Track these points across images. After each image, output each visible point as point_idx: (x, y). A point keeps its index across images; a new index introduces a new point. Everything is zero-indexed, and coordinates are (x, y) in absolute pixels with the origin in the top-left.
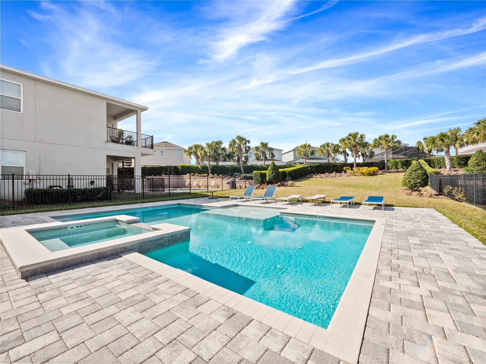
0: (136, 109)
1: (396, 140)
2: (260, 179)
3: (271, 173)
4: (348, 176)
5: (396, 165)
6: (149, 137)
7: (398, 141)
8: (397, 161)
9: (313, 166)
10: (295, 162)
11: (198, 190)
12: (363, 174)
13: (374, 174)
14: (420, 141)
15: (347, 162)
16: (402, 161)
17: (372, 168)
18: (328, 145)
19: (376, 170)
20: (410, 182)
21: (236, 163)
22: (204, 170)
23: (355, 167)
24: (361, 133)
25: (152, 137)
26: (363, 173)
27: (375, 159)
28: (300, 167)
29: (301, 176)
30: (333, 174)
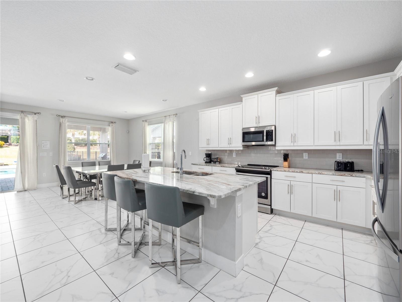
5: (17, 140)
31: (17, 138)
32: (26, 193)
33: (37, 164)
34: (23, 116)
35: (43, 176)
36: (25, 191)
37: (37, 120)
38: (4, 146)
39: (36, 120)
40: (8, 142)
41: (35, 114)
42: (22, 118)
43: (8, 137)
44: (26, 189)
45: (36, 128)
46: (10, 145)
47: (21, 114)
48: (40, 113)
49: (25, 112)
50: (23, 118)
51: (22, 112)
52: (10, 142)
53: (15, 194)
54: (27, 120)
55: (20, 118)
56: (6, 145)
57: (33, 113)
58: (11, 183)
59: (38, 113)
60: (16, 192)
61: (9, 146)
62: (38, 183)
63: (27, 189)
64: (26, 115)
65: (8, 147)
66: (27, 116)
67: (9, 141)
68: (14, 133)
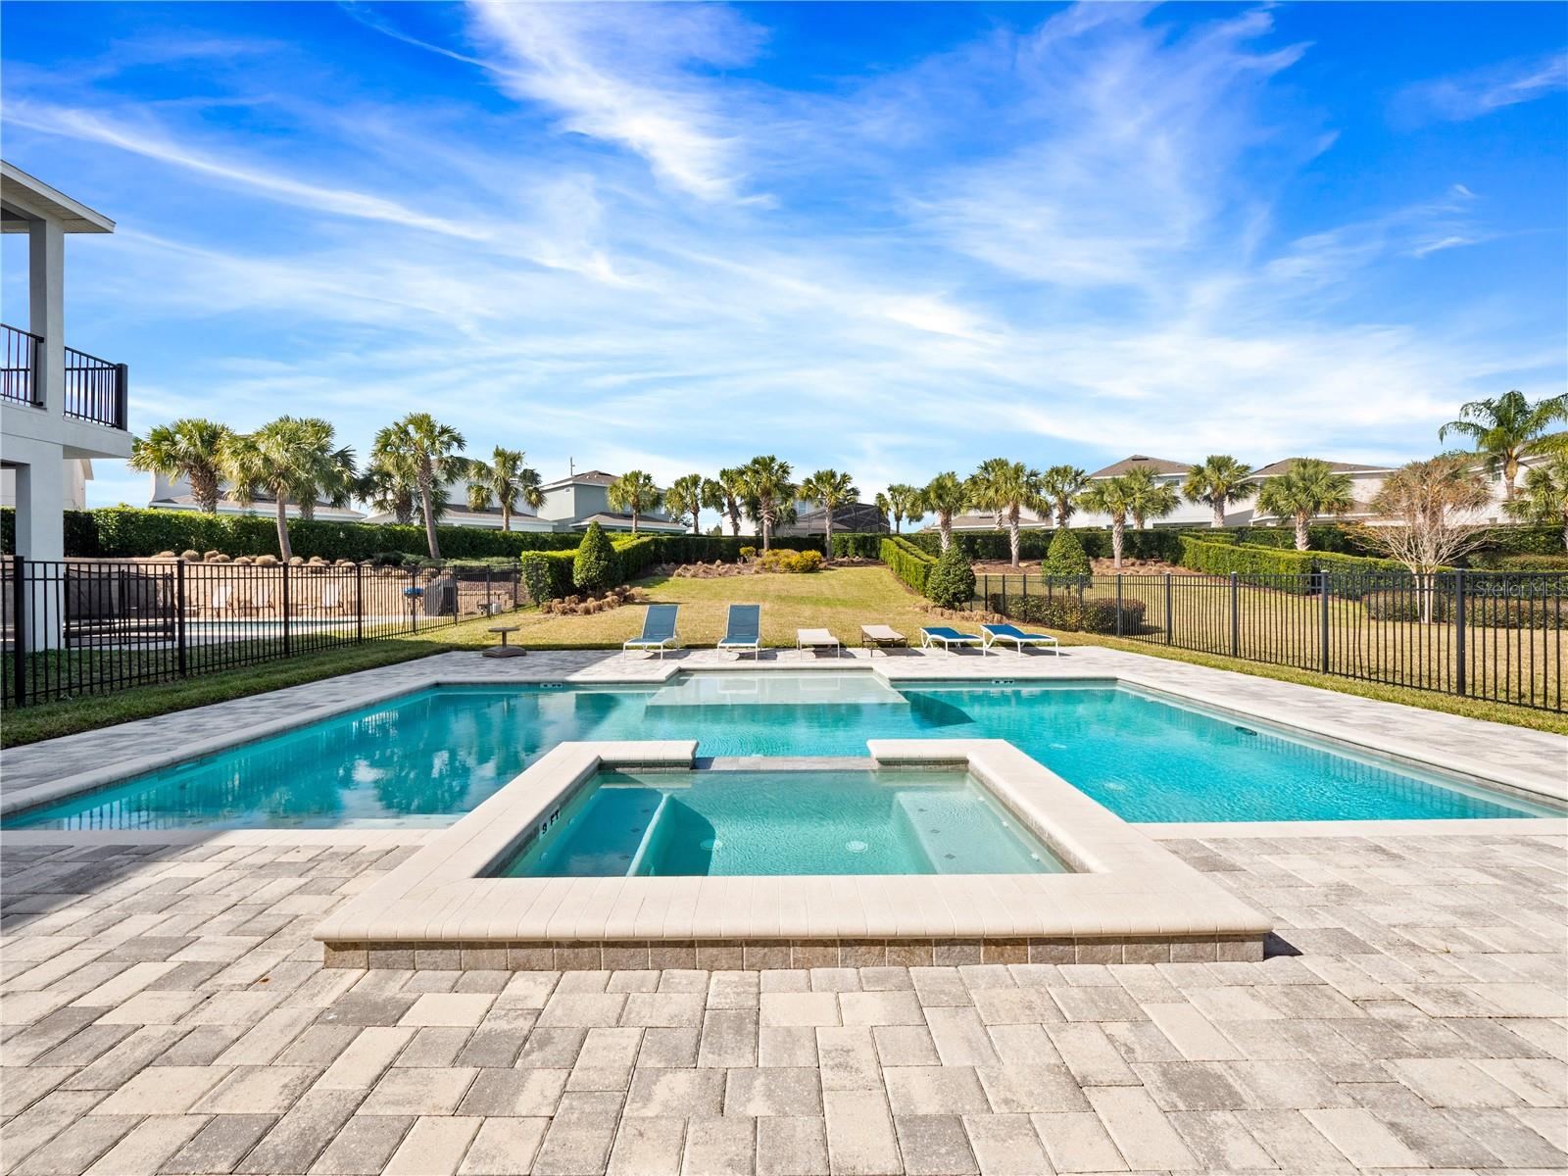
0: (43, 217)
1: (849, 486)
2: (549, 580)
3: (593, 559)
4: (758, 573)
5: (844, 547)
6: (101, 369)
7: (853, 489)
8: (846, 537)
9: (662, 541)
10: (583, 524)
11: (339, 622)
12: (791, 568)
13: (811, 568)
14: (882, 492)
15: (740, 534)
16: (856, 539)
17: (810, 552)
18: (695, 480)
19: (817, 559)
20: (946, 589)
21: (394, 518)
22: (249, 539)
23: (766, 548)
24: (779, 460)
25: (121, 371)
26: (791, 564)
27: (802, 529)
28: (635, 543)
29: (639, 570)
30: (718, 566)
38: (820, 566)
40: (827, 554)
43: (823, 536)
46: (833, 562)
52: (831, 554)
56: (825, 562)
61: (831, 567)
65: (829, 569)
67: (828, 550)
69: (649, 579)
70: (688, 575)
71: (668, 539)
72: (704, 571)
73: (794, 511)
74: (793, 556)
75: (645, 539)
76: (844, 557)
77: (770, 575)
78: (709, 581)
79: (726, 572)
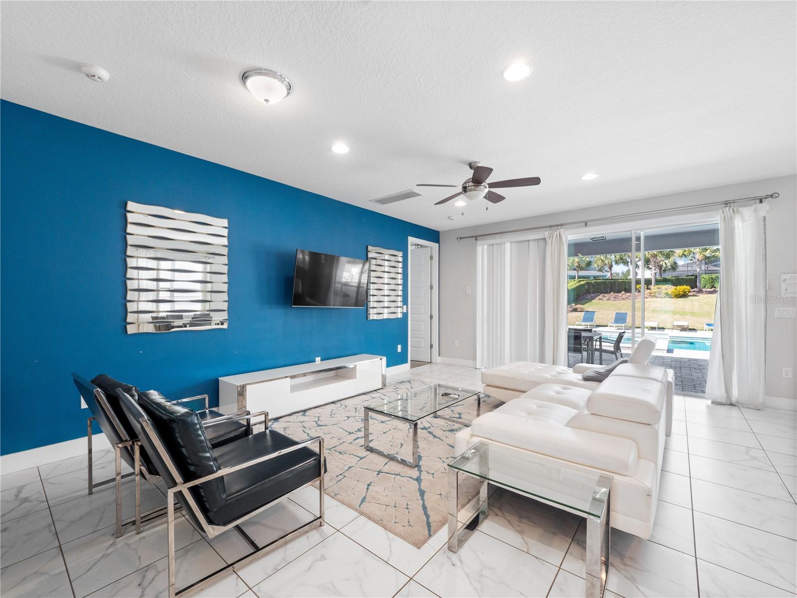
4: (647, 298)
5: (712, 282)
13: (684, 295)
17: (681, 287)
19: (687, 290)
23: (653, 284)
26: (669, 293)
27: (680, 273)
28: (577, 285)
29: (579, 297)
30: (623, 295)
31: (712, 279)
32: (734, 412)
33: (765, 339)
34: (728, 211)
35: (784, 376)
36: (731, 405)
37: (766, 216)
38: (689, 294)
39: (764, 218)
40: (696, 287)
41: (761, 201)
42: (726, 218)
43: (696, 276)
44: (734, 400)
45: (763, 240)
46: (700, 291)
47: (724, 209)
48: (775, 193)
49: (734, 202)
50: (730, 218)
51: (727, 203)
52: (700, 287)
53: (708, 407)
54: (738, 223)
55: (721, 221)
56: (694, 291)
57: (755, 199)
58: (699, 373)
59: (771, 196)
60: (709, 402)
61: (698, 295)
62: (768, 393)
63: (737, 402)
64: (735, 209)
65: (696, 296)
66: (738, 212)
67: (698, 284)
68: (706, 269)
69: (584, 301)
70: (605, 299)
71: (595, 282)
72: (614, 297)
73: (675, 263)
74: (670, 289)
75: (582, 283)
76: (711, 288)
77: (654, 299)
78: (616, 302)
79: (627, 297)
